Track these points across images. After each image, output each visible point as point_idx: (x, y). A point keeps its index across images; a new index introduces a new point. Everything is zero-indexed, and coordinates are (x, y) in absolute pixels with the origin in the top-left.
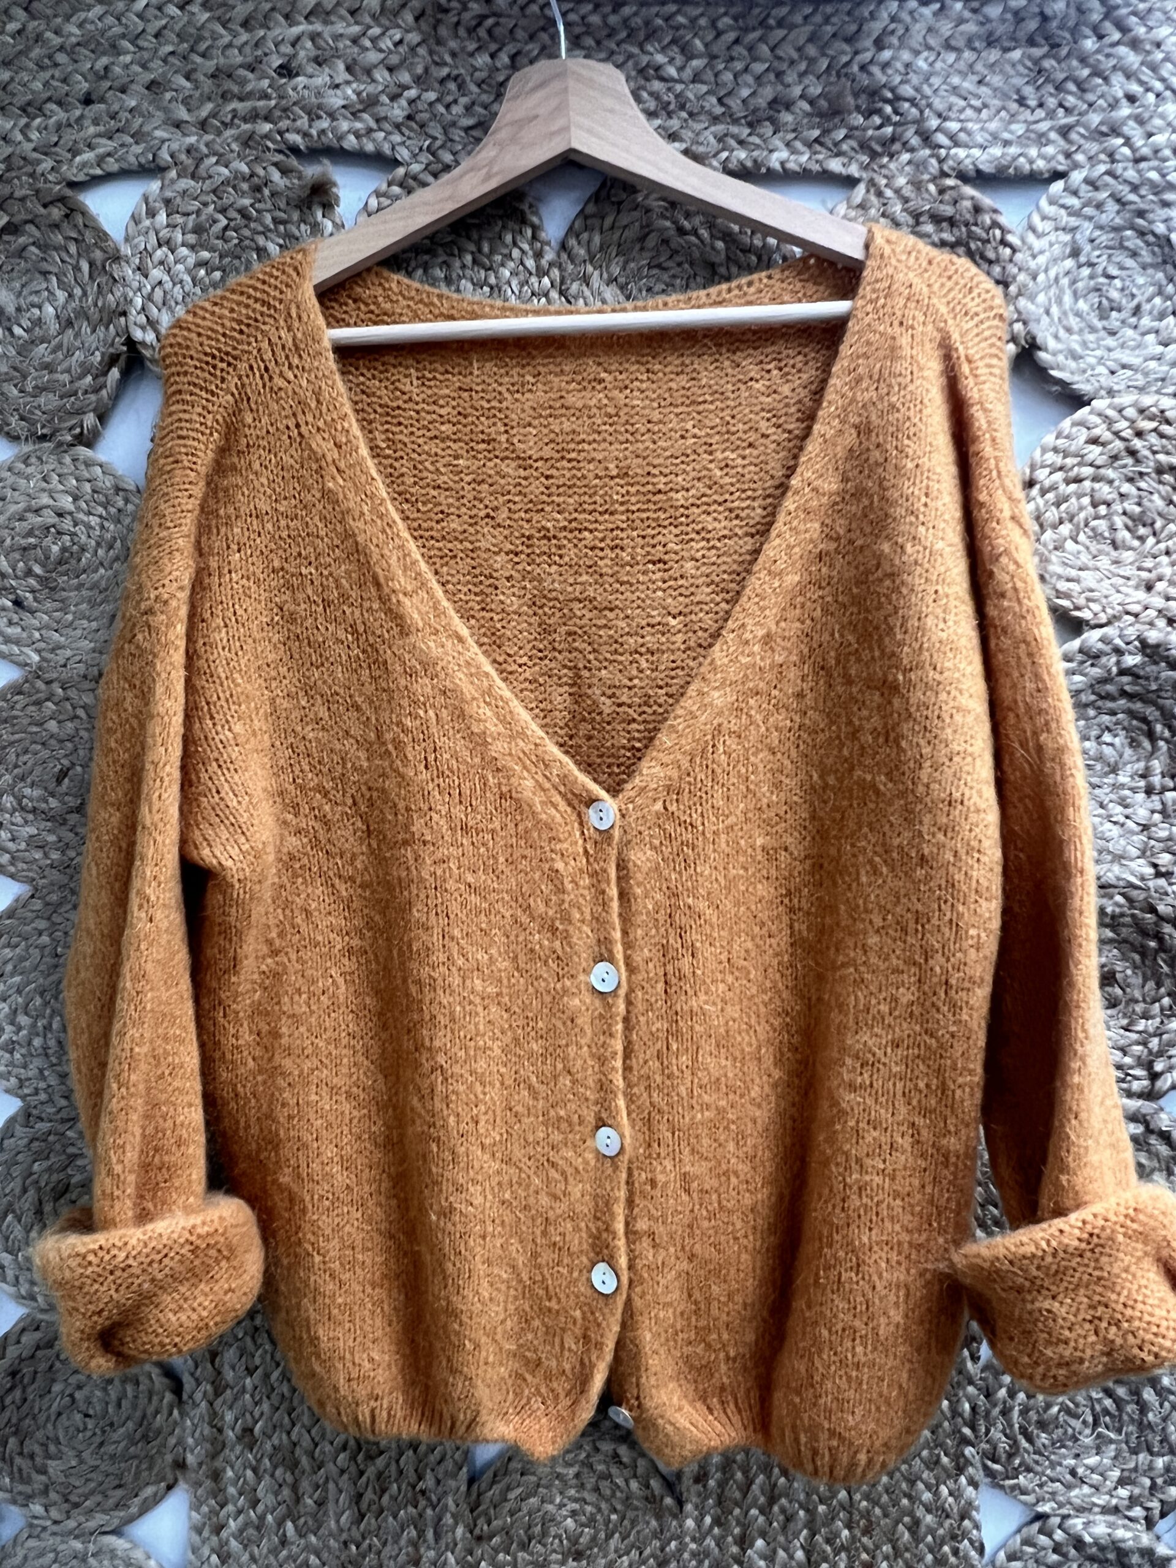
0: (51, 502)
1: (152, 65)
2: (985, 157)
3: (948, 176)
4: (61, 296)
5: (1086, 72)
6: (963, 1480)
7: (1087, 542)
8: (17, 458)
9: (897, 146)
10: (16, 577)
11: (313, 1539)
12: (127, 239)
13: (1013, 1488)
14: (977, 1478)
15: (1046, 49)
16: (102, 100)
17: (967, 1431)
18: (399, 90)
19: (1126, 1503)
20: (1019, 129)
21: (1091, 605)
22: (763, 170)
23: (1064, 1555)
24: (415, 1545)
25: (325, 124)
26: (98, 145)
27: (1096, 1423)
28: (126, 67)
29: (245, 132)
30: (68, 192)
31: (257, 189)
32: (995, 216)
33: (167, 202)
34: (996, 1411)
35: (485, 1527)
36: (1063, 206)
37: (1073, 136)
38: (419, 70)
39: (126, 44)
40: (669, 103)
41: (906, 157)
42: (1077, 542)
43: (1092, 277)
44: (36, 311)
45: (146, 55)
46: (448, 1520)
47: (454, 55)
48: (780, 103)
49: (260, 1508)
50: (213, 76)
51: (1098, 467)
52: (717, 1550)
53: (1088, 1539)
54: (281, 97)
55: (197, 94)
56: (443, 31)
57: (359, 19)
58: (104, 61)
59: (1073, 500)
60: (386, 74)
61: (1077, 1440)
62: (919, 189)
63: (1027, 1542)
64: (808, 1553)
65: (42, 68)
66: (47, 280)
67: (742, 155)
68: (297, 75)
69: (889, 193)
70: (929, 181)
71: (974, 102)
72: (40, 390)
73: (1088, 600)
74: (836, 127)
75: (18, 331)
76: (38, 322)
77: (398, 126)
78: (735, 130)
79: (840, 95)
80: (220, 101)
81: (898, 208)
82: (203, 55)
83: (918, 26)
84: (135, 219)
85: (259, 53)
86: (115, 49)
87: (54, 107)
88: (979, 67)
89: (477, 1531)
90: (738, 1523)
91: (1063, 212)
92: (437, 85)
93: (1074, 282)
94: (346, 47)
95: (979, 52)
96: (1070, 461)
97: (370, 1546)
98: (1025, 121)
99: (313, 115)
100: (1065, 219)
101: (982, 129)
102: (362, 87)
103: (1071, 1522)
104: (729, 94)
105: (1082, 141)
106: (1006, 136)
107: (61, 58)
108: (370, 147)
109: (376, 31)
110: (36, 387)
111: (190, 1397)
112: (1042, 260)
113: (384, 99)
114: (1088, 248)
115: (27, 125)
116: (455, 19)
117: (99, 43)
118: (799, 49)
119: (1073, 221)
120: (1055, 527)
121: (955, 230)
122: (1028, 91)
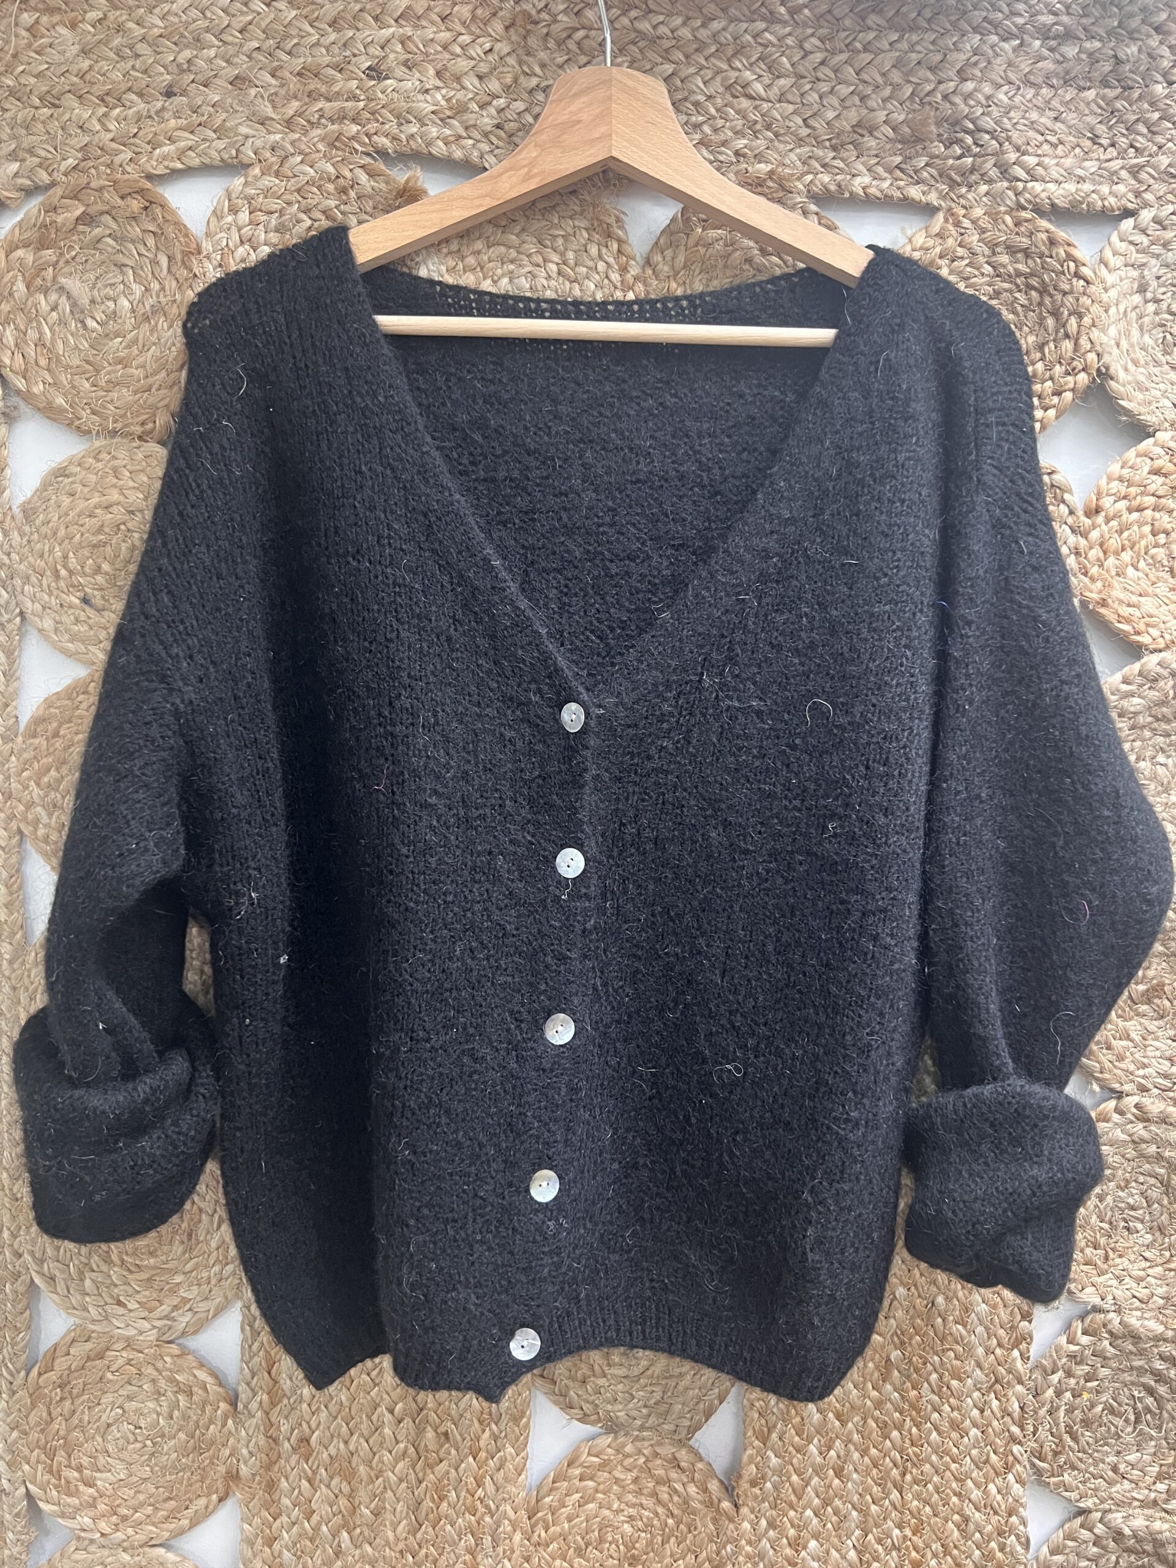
0: (122, 498)
1: (236, 60)
2: (1061, 192)
3: (1024, 209)
4: (137, 290)
5: (1156, 115)
6: (1011, 1477)
7: (1147, 569)
8: (88, 453)
9: (974, 178)
10: (85, 575)
11: (369, 1549)
12: (208, 235)
13: (1057, 1485)
14: (1024, 1476)
15: (1119, 90)
16: (184, 93)
17: (1015, 1430)
18: (489, 99)
19: (1164, 1496)
20: (1092, 166)
21: (1150, 630)
22: (847, 195)
23: (1104, 1548)
24: (472, 1553)
25: (413, 129)
26: (180, 139)
27: (1137, 1421)
28: (210, 61)
29: (333, 132)
30: (148, 185)
31: (343, 191)
32: (1069, 249)
33: (250, 199)
34: (1043, 1412)
35: (543, 1534)
36: (1131, 243)
37: (1143, 176)
38: (508, 80)
39: (209, 37)
40: (756, 122)
41: (984, 188)
42: (1137, 569)
43: (1156, 313)
44: (111, 304)
45: (231, 50)
46: (506, 1526)
47: (543, 66)
48: (865, 127)
49: (315, 1518)
50: (299, 74)
51: (1159, 497)
52: (771, 1552)
53: (1127, 1532)
54: (369, 99)
55: (283, 92)
56: (533, 42)
57: (450, 25)
58: (187, 54)
59: (1135, 528)
60: (476, 81)
61: (1120, 1437)
62: (995, 220)
63: (1069, 1537)
64: (859, 1553)
65: (123, 58)
66: (123, 273)
67: (826, 178)
68: (387, 78)
69: (966, 223)
70: (1006, 213)
71: (1049, 138)
72: (113, 384)
73: (1148, 625)
74: (918, 155)
75: (91, 323)
76: (114, 315)
77: (486, 135)
78: (820, 153)
79: (924, 123)
80: (307, 100)
81: (976, 237)
82: (289, 53)
83: (999, 60)
84: (217, 214)
85: (348, 53)
86: (198, 42)
87: (134, 97)
88: (1055, 103)
89: (535, 1537)
90: (793, 1526)
91: (1132, 248)
92: (525, 96)
93: (1141, 317)
94: (437, 52)
95: (1056, 90)
96: (1133, 490)
97: (427, 1556)
98: (1098, 159)
99: (402, 120)
100: (1135, 257)
101: (1057, 165)
102: (452, 93)
103: (1110, 1516)
104: (813, 115)
105: (1152, 181)
106: (1080, 172)
107: (143, 48)
108: (458, 154)
109: (466, 39)
110: (109, 382)
111: (246, 1407)
112: (1113, 293)
113: (474, 106)
114: (1154, 284)
115: (105, 115)
116: (545, 31)
117: (182, 36)
118: (884, 75)
119: (1142, 258)
120: (1117, 553)
121: (1030, 262)
122: (1101, 129)
